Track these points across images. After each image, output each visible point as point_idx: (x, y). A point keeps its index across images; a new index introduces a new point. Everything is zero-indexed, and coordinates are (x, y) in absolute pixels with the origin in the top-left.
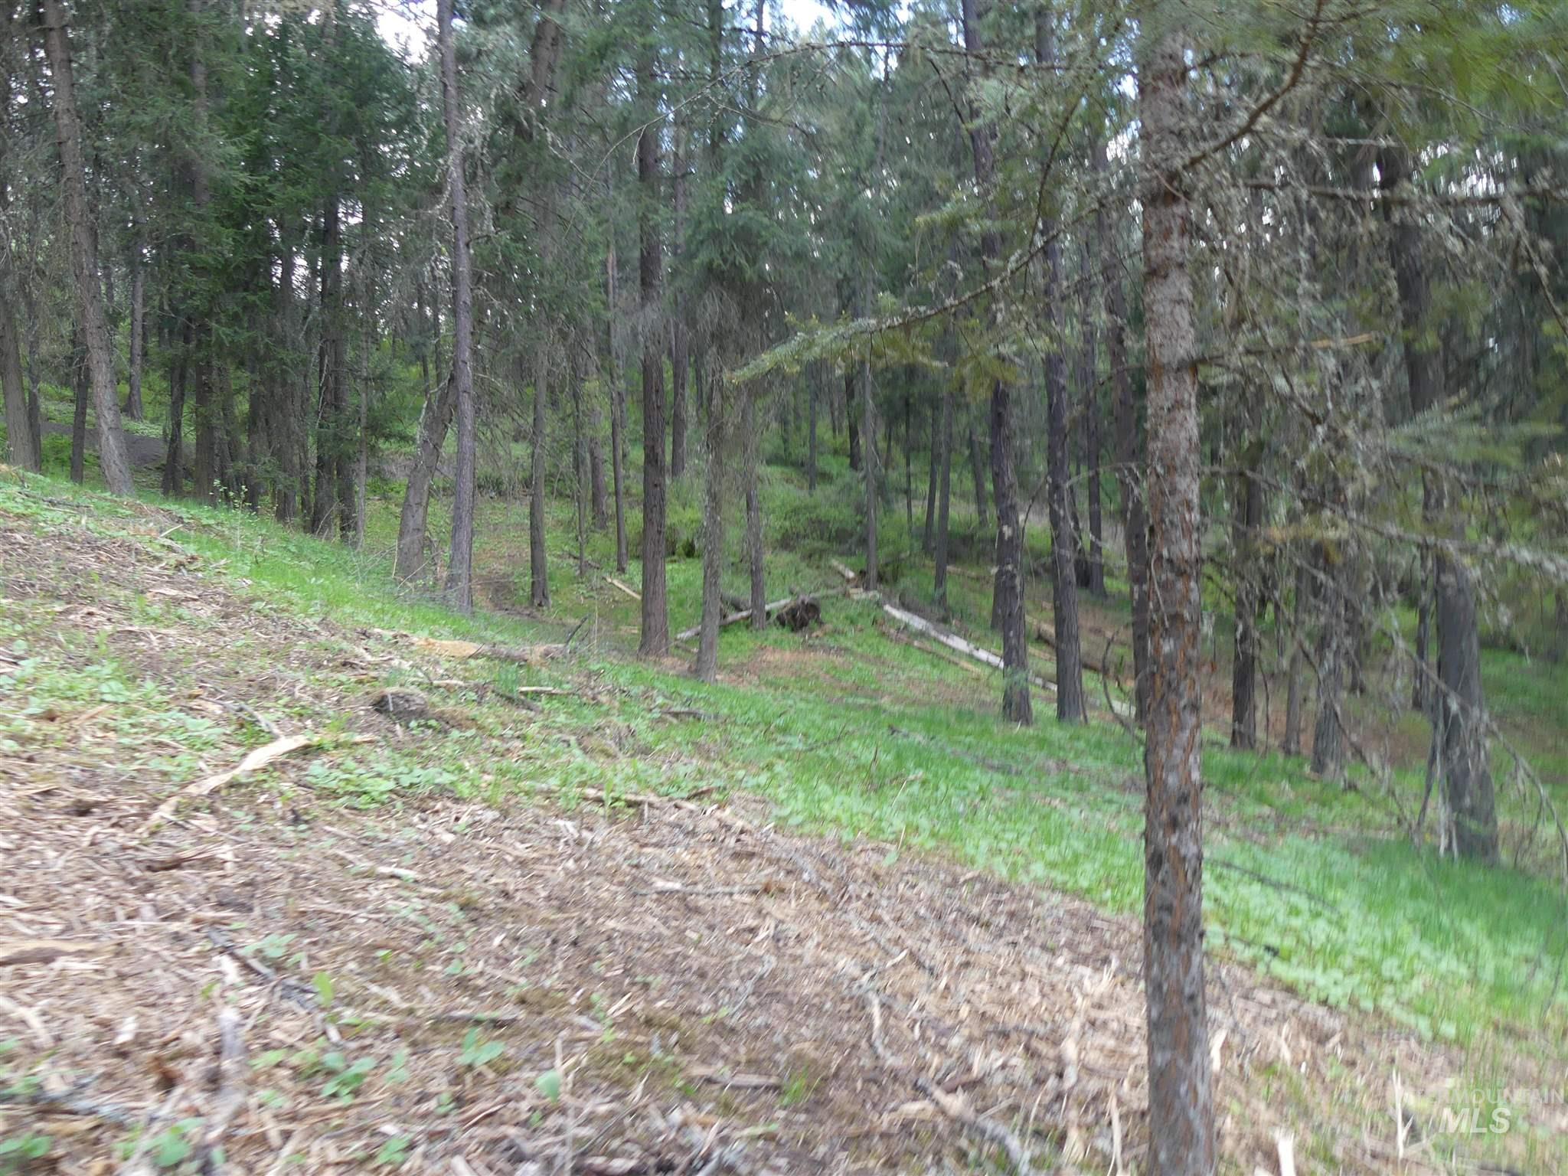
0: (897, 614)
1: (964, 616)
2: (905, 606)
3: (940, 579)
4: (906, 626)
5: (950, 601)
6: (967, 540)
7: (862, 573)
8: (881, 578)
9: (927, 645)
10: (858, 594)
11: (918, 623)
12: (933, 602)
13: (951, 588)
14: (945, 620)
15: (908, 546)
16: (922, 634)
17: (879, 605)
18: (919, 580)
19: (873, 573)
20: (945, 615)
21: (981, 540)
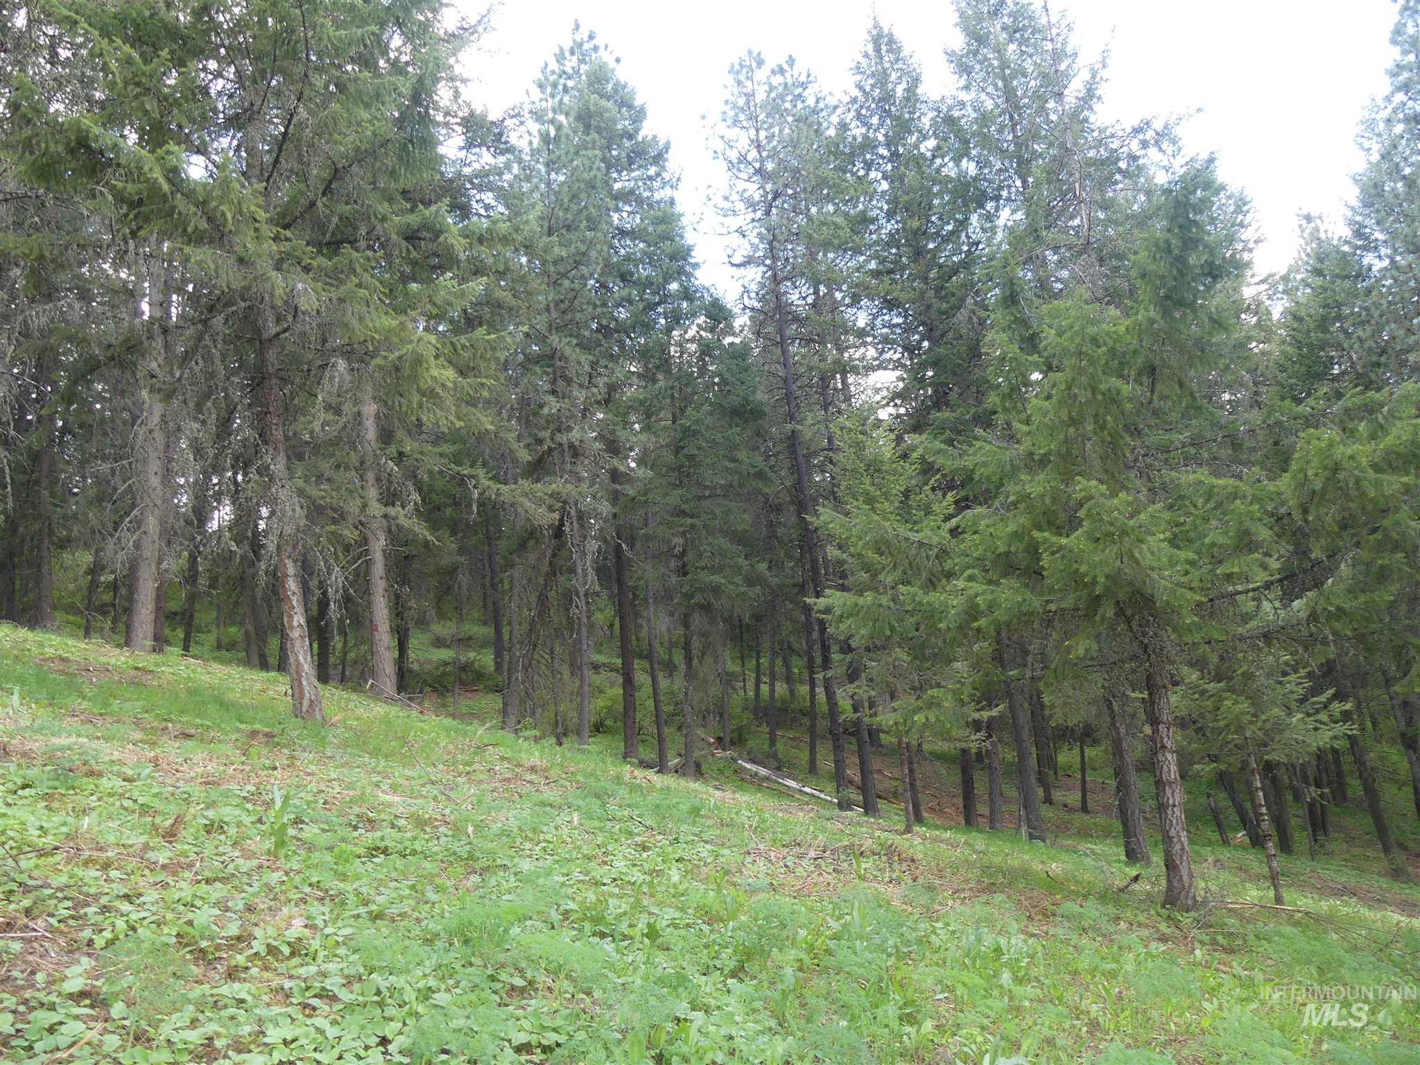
0: (748, 766)
1: (791, 766)
2: (753, 761)
3: (773, 742)
4: (756, 774)
5: (780, 756)
6: (784, 710)
7: (719, 739)
8: (733, 743)
9: (772, 785)
10: (719, 753)
11: (763, 772)
12: (769, 756)
13: (779, 746)
14: (779, 768)
15: (747, 718)
16: (767, 778)
17: (735, 761)
18: (758, 741)
19: (728, 739)
20: (780, 766)
21: (793, 712)
